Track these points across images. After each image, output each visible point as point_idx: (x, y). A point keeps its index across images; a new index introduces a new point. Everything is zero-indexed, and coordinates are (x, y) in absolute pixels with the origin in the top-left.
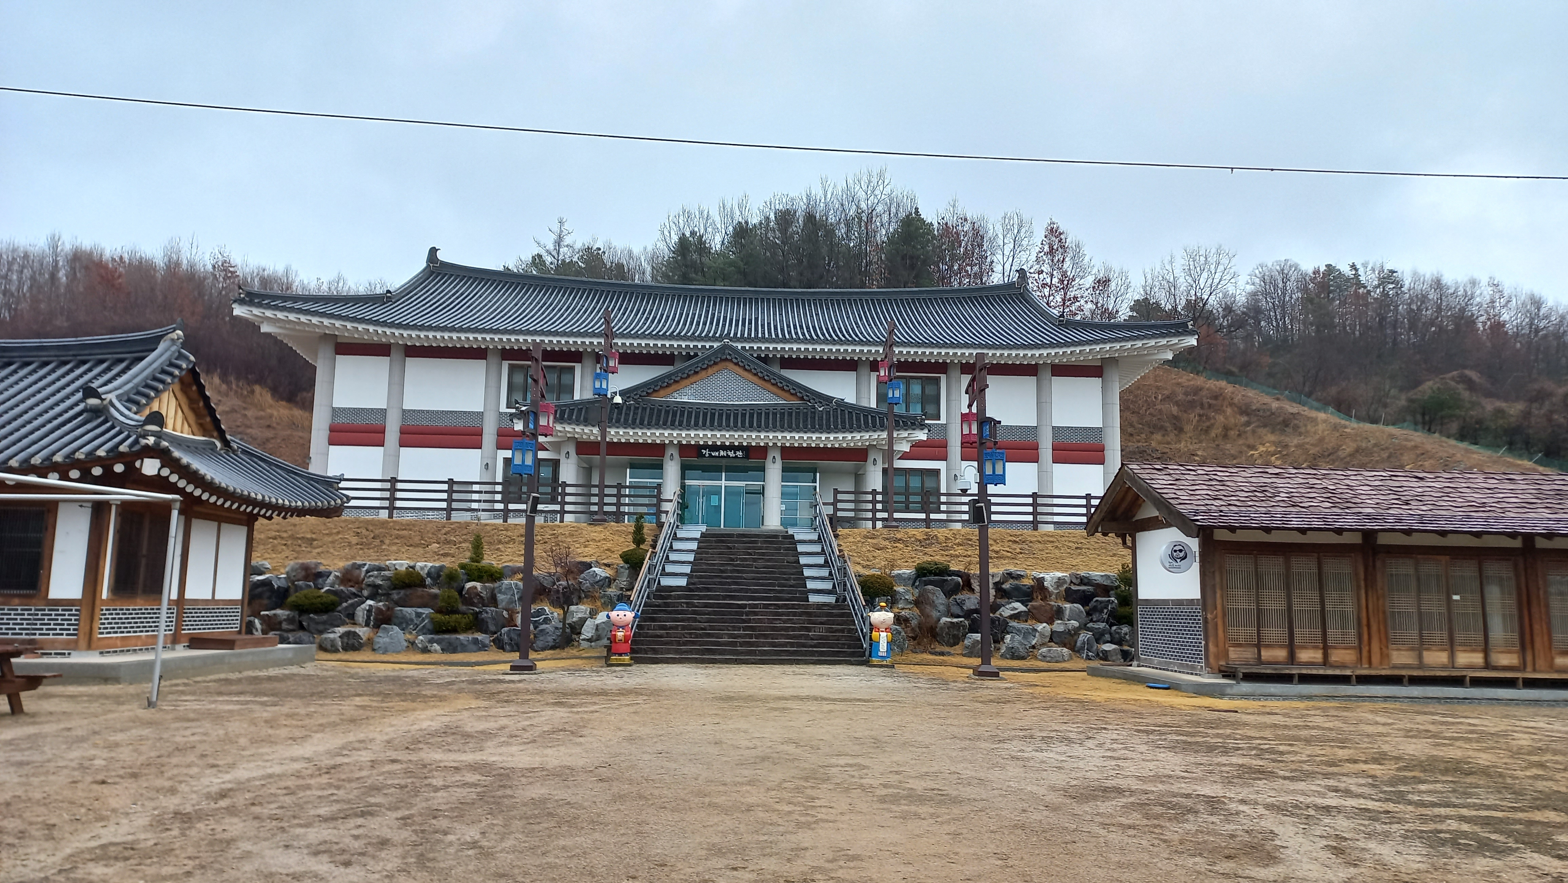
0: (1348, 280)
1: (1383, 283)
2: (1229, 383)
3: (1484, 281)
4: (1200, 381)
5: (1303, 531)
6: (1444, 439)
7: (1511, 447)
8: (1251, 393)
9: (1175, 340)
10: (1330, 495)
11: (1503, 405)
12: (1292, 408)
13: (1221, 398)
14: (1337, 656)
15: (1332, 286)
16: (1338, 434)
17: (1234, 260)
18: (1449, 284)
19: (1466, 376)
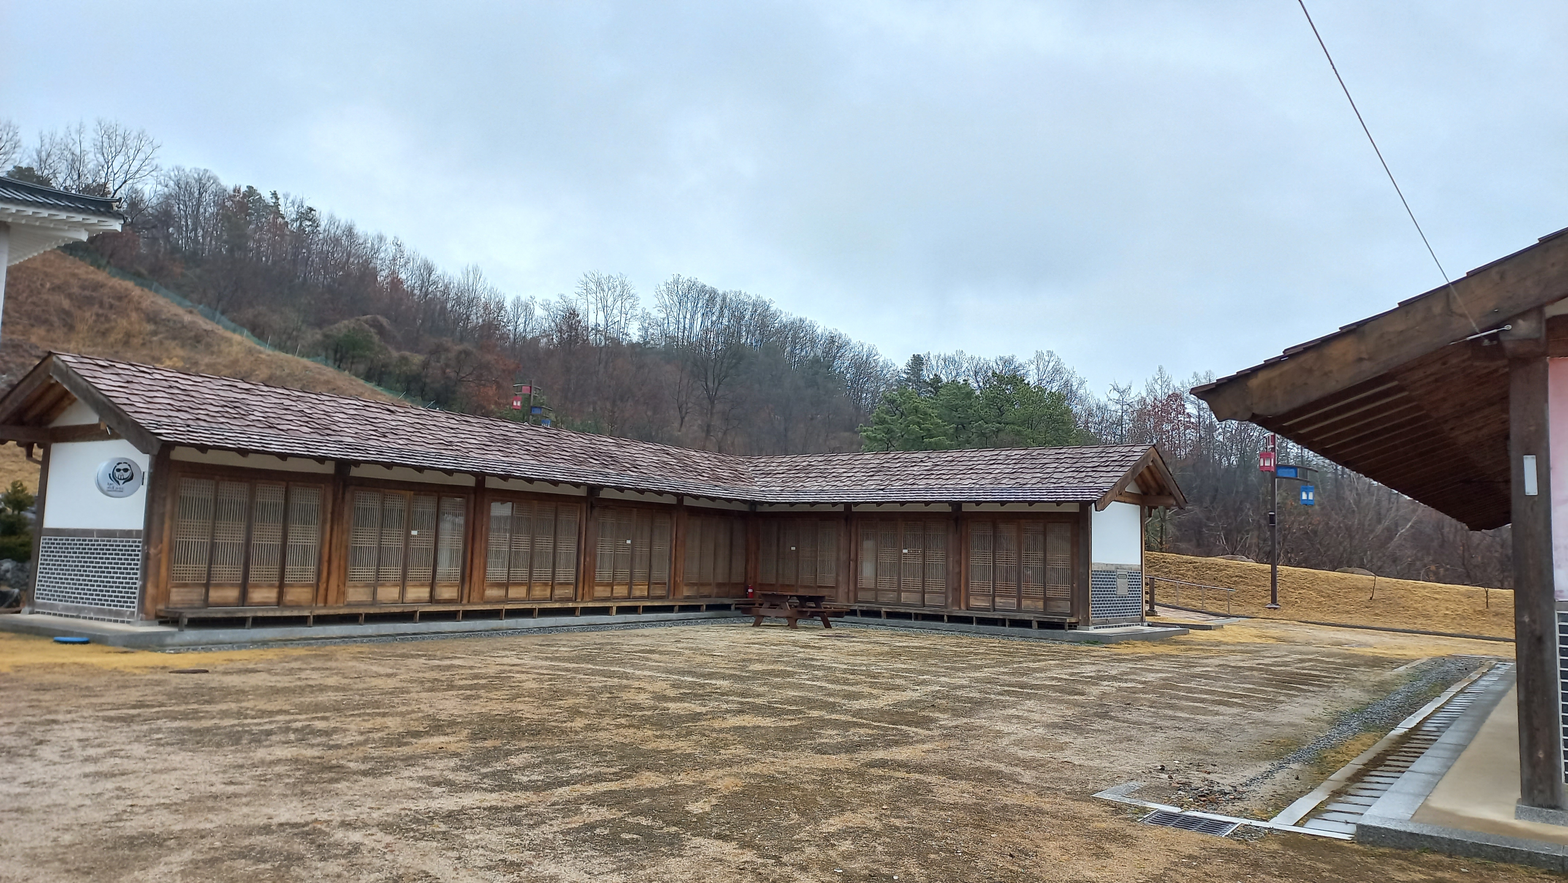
0: (267, 206)
1: (301, 217)
2: (137, 284)
3: (390, 239)
4: (101, 276)
5: (283, 456)
6: (354, 377)
7: (408, 392)
8: (161, 301)
9: (94, 220)
10: (308, 419)
11: (407, 353)
12: (205, 324)
13: (126, 300)
14: (294, 594)
15: (250, 208)
16: (252, 359)
17: (158, 152)
18: (360, 234)
19: (378, 322)
